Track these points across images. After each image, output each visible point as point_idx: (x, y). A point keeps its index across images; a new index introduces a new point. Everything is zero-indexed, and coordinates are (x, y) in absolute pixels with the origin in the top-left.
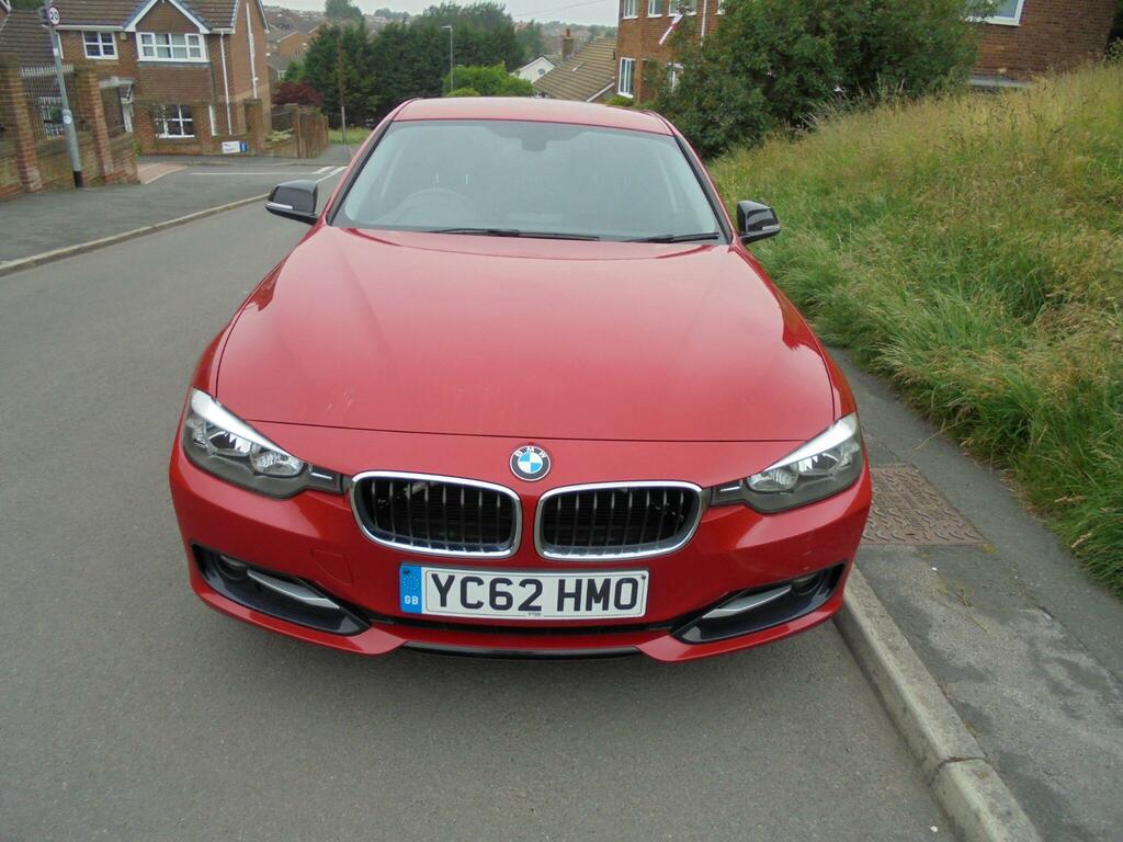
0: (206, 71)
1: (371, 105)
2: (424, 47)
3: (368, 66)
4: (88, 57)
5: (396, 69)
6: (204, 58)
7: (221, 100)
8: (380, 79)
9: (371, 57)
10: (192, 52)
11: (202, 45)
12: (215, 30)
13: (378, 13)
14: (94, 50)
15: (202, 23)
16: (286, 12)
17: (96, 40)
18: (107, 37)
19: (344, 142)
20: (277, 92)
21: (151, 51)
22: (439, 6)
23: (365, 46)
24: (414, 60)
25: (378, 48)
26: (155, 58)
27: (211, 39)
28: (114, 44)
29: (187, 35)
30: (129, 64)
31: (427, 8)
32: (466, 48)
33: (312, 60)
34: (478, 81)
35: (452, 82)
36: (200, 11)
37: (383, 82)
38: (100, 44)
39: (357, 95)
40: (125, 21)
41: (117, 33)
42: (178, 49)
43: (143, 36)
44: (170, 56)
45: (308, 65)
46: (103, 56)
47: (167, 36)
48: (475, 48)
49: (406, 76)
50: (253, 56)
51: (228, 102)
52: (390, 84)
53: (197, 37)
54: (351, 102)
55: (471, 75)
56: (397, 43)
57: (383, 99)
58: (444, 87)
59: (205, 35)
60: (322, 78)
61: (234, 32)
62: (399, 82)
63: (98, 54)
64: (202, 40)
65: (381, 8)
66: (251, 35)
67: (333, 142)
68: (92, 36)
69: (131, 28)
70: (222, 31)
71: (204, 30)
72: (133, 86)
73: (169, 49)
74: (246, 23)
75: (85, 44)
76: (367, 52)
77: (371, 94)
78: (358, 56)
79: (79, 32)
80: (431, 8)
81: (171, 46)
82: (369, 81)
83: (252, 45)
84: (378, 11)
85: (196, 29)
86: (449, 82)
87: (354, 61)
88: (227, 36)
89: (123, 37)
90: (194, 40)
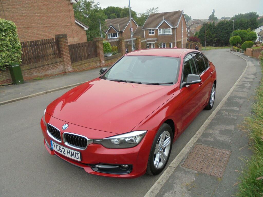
0: (171, 36)
1: (214, 40)
2: (229, 26)
3: (214, 31)
4: (149, 34)
5: (221, 32)
6: (171, 33)
7: (174, 42)
8: (217, 34)
9: (215, 29)
10: (169, 32)
11: (171, 30)
12: (174, 27)
13: (222, 18)
14: (150, 33)
15: (171, 26)
16: (199, 20)
17: (151, 31)
18: (153, 30)
19: (205, 50)
20: (189, 39)
21: (161, 32)
22: (237, 15)
23: (214, 27)
24: (227, 29)
25: (217, 27)
26: (162, 34)
27: (173, 29)
28: (154, 32)
29: (168, 29)
30: (157, 35)
31: (234, 15)
32: (241, 25)
33: (201, 31)
34: (240, 34)
35: (233, 35)
36: (171, 23)
37: (218, 35)
38: (152, 32)
39: (211, 38)
40: (156, 27)
41: (155, 29)
42: (166, 32)
43: (160, 29)
44: (164, 33)
45: (200, 32)
46: (152, 34)
47: (164, 29)
48: (244, 25)
49: (224, 33)
50: (182, 32)
51: (175, 42)
52: (220, 35)
53: (170, 29)
54: (209, 40)
55: (238, 32)
56: (222, 25)
57: (218, 39)
58: (231, 36)
59: (172, 28)
60: (203, 35)
61: (178, 27)
62: (222, 35)
63: (151, 34)
64: (171, 29)
65: (223, 17)
66: (182, 27)
67: (203, 50)
68: (150, 30)
69: (157, 28)
70: (175, 27)
71: (171, 27)
72: (157, 40)
73: (164, 32)
74: (182, 25)
75: (149, 32)
76: (214, 28)
77: (215, 38)
78: (212, 29)
79: (148, 30)
80: (235, 15)
81: (165, 31)
82: (214, 35)
83: (182, 29)
84: (222, 17)
85: (170, 27)
86: (232, 35)
87: (211, 31)
88: (176, 28)
89: (156, 30)
90: (169, 29)
